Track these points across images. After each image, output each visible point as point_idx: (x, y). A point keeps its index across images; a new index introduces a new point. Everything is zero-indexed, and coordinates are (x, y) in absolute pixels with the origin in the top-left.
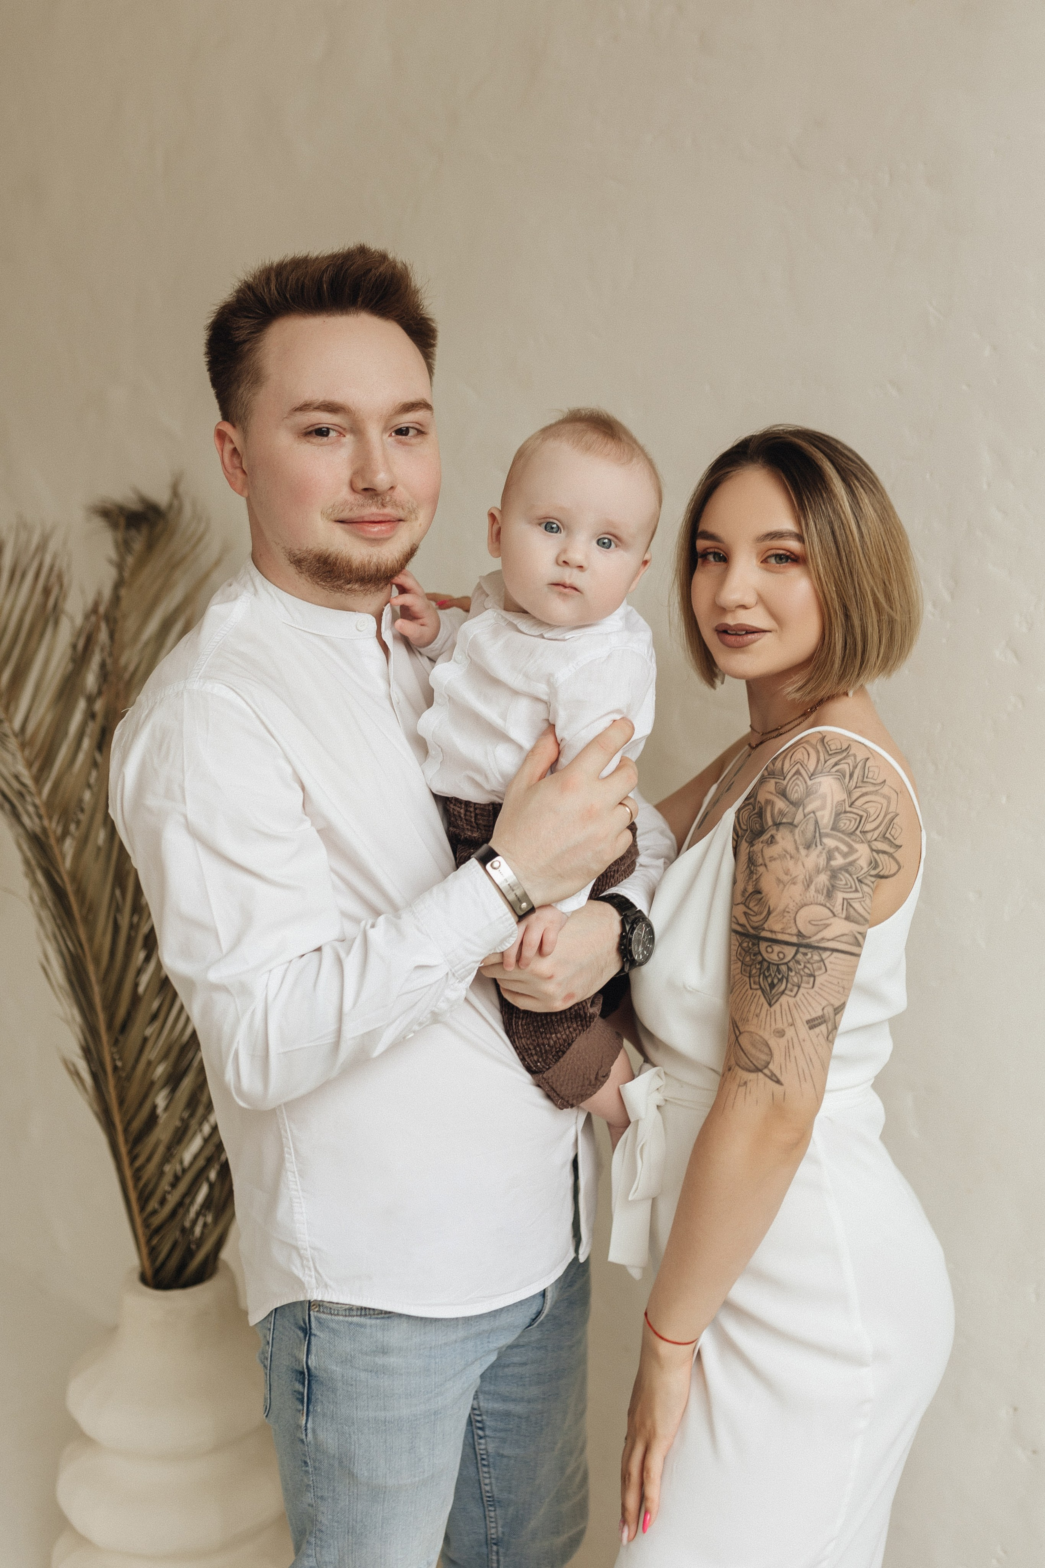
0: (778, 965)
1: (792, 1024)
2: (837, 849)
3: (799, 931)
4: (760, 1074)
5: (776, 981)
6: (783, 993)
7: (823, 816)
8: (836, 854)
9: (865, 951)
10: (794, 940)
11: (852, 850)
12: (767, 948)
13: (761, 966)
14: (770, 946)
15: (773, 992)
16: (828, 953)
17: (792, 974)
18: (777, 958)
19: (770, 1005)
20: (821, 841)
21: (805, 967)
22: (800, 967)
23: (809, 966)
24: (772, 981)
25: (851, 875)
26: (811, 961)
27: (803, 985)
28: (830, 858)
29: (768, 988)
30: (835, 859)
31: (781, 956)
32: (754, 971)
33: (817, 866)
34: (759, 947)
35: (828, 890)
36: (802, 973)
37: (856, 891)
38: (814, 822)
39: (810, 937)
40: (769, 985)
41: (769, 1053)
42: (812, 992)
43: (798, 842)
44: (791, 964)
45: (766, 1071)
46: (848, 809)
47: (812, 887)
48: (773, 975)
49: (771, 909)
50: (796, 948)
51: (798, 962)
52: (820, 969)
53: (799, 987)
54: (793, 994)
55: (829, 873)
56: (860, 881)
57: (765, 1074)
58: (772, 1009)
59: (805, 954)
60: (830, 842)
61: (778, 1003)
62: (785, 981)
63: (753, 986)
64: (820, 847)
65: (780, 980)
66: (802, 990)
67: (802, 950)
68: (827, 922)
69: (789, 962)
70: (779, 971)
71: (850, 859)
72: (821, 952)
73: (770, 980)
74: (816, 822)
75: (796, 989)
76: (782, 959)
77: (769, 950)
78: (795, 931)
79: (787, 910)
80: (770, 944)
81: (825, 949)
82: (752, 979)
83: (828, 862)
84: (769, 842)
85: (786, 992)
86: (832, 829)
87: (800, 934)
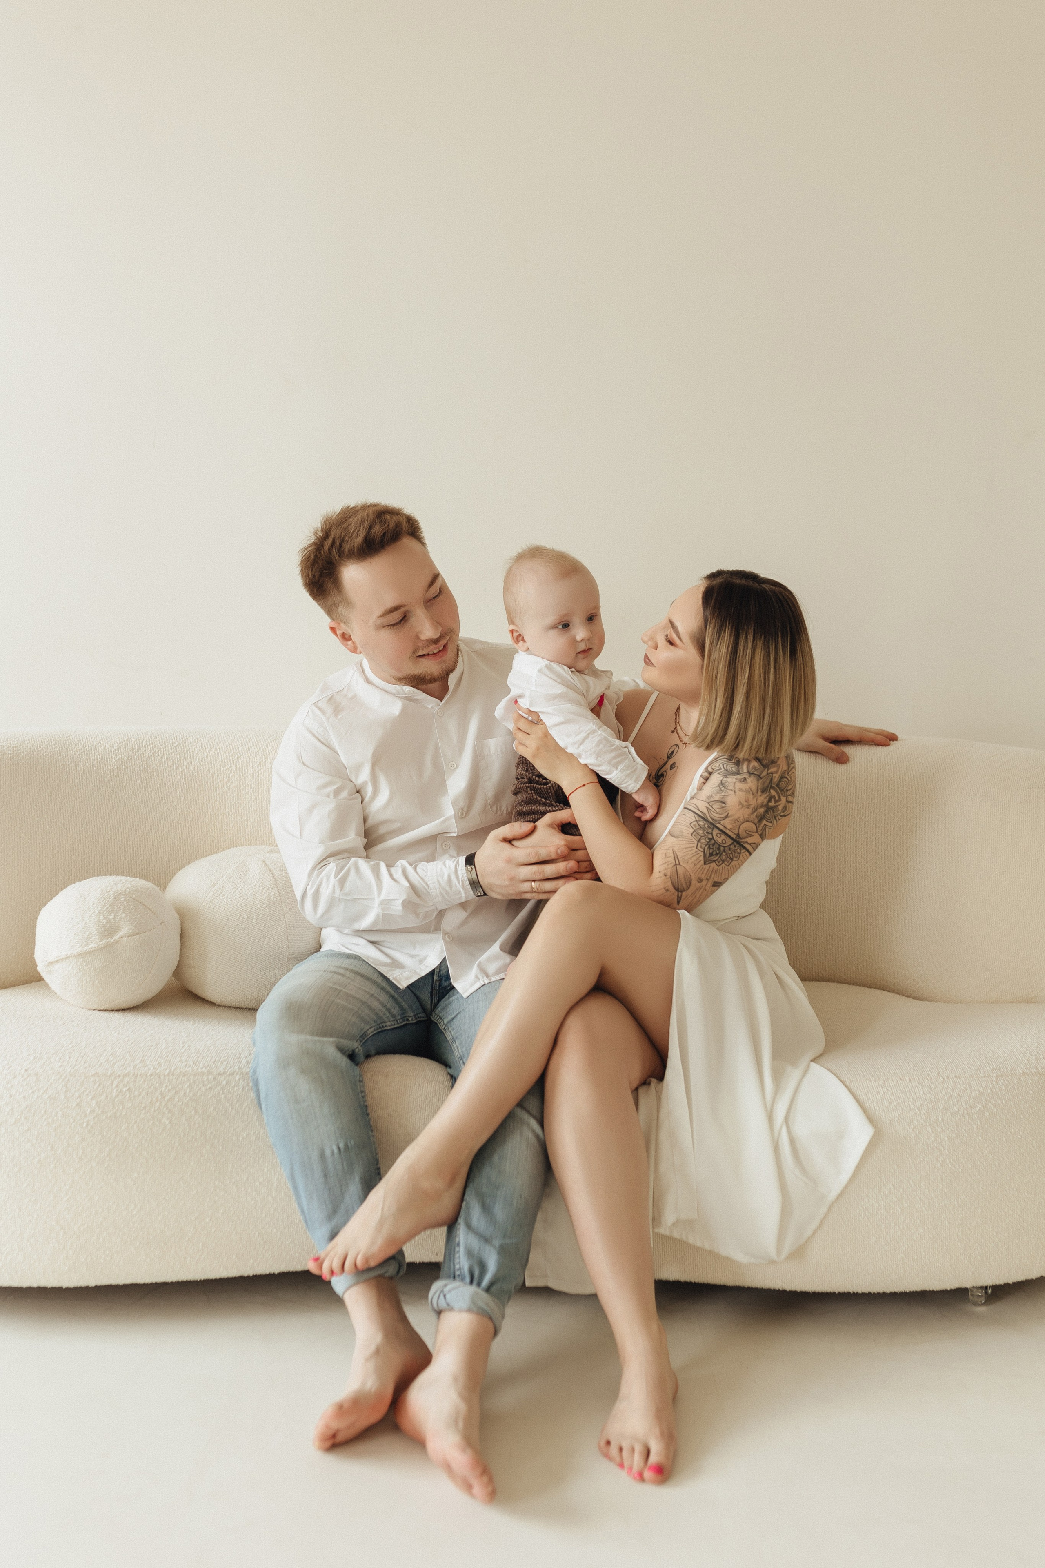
0: (720, 845)
1: (708, 880)
2: (774, 796)
3: (738, 834)
4: (677, 893)
5: (714, 853)
6: (714, 861)
7: (775, 777)
8: (773, 800)
9: (754, 854)
10: (734, 836)
11: (780, 800)
12: (717, 833)
13: (710, 841)
14: (720, 834)
15: (710, 858)
16: (744, 850)
17: (724, 854)
18: (721, 842)
19: (705, 864)
20: (770, 790)
21: (732, 853)
22: (730, 852)
23: (733, 853)
24: (712, 853)
25: (773, 813)
26: (736, 851)
27: (726, 862)
28: (770, 801)
29: (708, 854)
30: (771, 802)
31: (724, 842)
32: (703, 841)
33: (762, 803)
34: (712, 831)
35: (761, 817)
36: (729, 856)
37: (771, 822)
38: (770, 780)
39: (741, 839)
40: (710, 853)
41: (689, 886)
42: (727, 868)
43: (759, 787)
44: (726, 848)
45: (680, 894)
46: (787, 776)
47: (755, 813)
48: (715, 849)
49: (729, 815)
50: (732, 841)
51: (730, 849)
52: (737, 857)
53: (723, 862)
54: (718, 864)
55: (765, 809)
56: (775, 817)
57: (678, 895)
58: (705, 866)
59: (735, 846)
60: (773, 792)
61: (709, 865)
62: (719, 855)
63: (699, 847)
64: (768, 794)
65: (717, 854)
66: (723, 865)
67: (735, 844)
68: (753, 834)
69: (726, 847)
70: (719, 849)
71: (777, 804)
72: (742, 848)
73: (711, 851)
74: (771, 779)
75: (721, 862)
76: (724, 844)
77: (719, 835)
78: (736, 832)
79: (738, 820)
80: (721, 833)
81: (745, 848)
82: (699, 844)
83: (768, 803)
84: (742, 781)
85: (716, 862)
86: (776, 786)
87: (738, 835)
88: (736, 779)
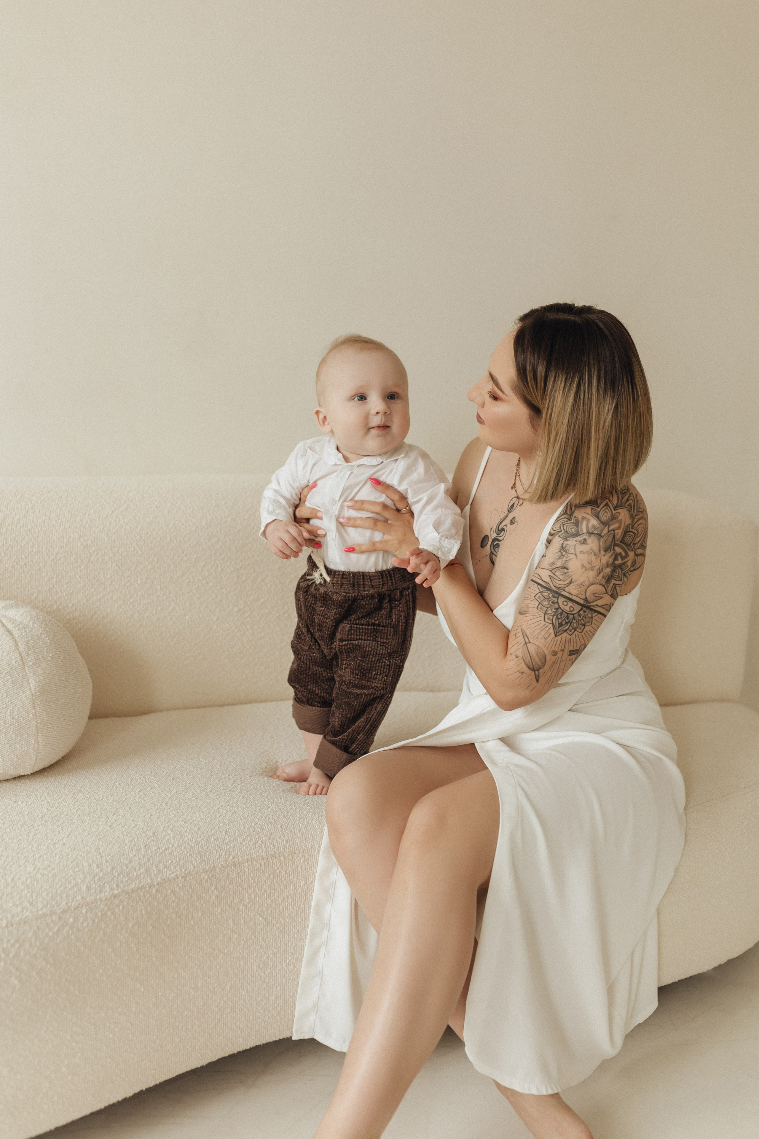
0: (568, 614)
1: (562, 651)
2: (620, 553)
3: (586, 598)
4: (533, 672)
5: (564, 623)
6: (566, 631)
7: (618, 533)
8: (619, 557)
9: (609, 615)
10: (582, 602)
11: (627, 555)
12: (564, 601)
13: (557, 611)
14: (566, 601)
15: (560, 629)
16: (596, 614)
17: (574, 621)
18: (569, 610)
19: (556, 636)
20: (614, 548)
21: (582, 619)
22: (580, 619)
23: (584, 619)
24: (562, 622)
25: (622, 571)
26: (587, 617)
27: (578, 630)
28: (616, 559)
29: (557, 625)
30: (618, 560)
31: (572, 609)
32: (549, 612)
33: (608, 562)
34: (558, 599)
35: (609, 577)
36: (580, 622)
37: (621, 580)
38: (612, 537)
39: (590, 603)
40: (559, 624)
41: (544, 663)
42: (580, 635)
43: (601, 547)
44: (575, 615)
45: (537, 672)
46: (631, 530)
47: (601, 574)
48: (563, 619)
49: (573, 580)
50: (581, 607)
51: (580, 615)
52: (589, 622)
53: (575, 630)
54: (570, 633)
55: (612, 568)
56: (624, 574)
57: (535, 674)
58: (556, 638)
59: (585, 612)
60: (618, 550)
61: (560, 636)
62: (569, 624)
63: (546, 620)
64: (612, 552)
65: (567, 623)
66: (576, 633)
67: (584, 609)
68: (602, 596)
69: (575, 614)
70: (567, 617)
71: (624, 561)
72: (593, 612)
73: (560, 621)
74: (614, 536)
75: (573, 630)
76: (572, 611)
77: (565, 603)
78: (584, 597)
79: (583, 584)
80: (567, 600)
81: (596, 611)
82: (546, 616)
83: (614, 561)
84: (582, 542)
85: (568, 631)
86: (621, 542)
87: (586, 600)
88: (576, 541)
